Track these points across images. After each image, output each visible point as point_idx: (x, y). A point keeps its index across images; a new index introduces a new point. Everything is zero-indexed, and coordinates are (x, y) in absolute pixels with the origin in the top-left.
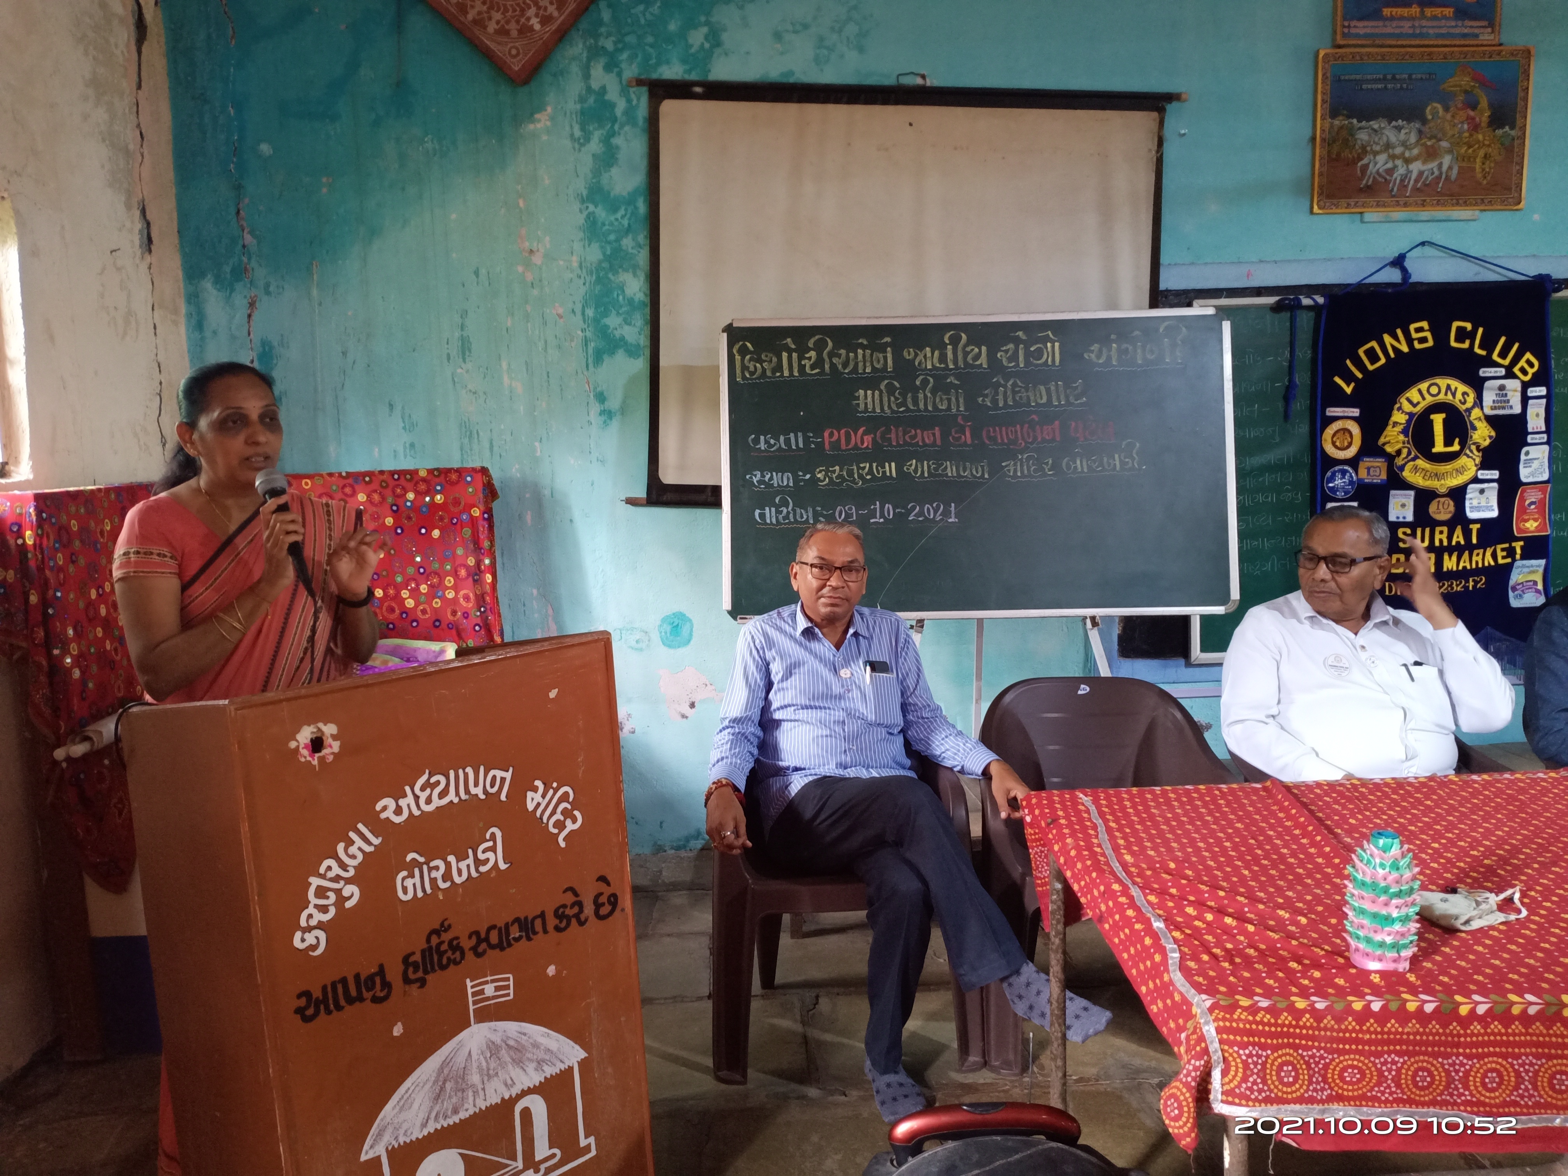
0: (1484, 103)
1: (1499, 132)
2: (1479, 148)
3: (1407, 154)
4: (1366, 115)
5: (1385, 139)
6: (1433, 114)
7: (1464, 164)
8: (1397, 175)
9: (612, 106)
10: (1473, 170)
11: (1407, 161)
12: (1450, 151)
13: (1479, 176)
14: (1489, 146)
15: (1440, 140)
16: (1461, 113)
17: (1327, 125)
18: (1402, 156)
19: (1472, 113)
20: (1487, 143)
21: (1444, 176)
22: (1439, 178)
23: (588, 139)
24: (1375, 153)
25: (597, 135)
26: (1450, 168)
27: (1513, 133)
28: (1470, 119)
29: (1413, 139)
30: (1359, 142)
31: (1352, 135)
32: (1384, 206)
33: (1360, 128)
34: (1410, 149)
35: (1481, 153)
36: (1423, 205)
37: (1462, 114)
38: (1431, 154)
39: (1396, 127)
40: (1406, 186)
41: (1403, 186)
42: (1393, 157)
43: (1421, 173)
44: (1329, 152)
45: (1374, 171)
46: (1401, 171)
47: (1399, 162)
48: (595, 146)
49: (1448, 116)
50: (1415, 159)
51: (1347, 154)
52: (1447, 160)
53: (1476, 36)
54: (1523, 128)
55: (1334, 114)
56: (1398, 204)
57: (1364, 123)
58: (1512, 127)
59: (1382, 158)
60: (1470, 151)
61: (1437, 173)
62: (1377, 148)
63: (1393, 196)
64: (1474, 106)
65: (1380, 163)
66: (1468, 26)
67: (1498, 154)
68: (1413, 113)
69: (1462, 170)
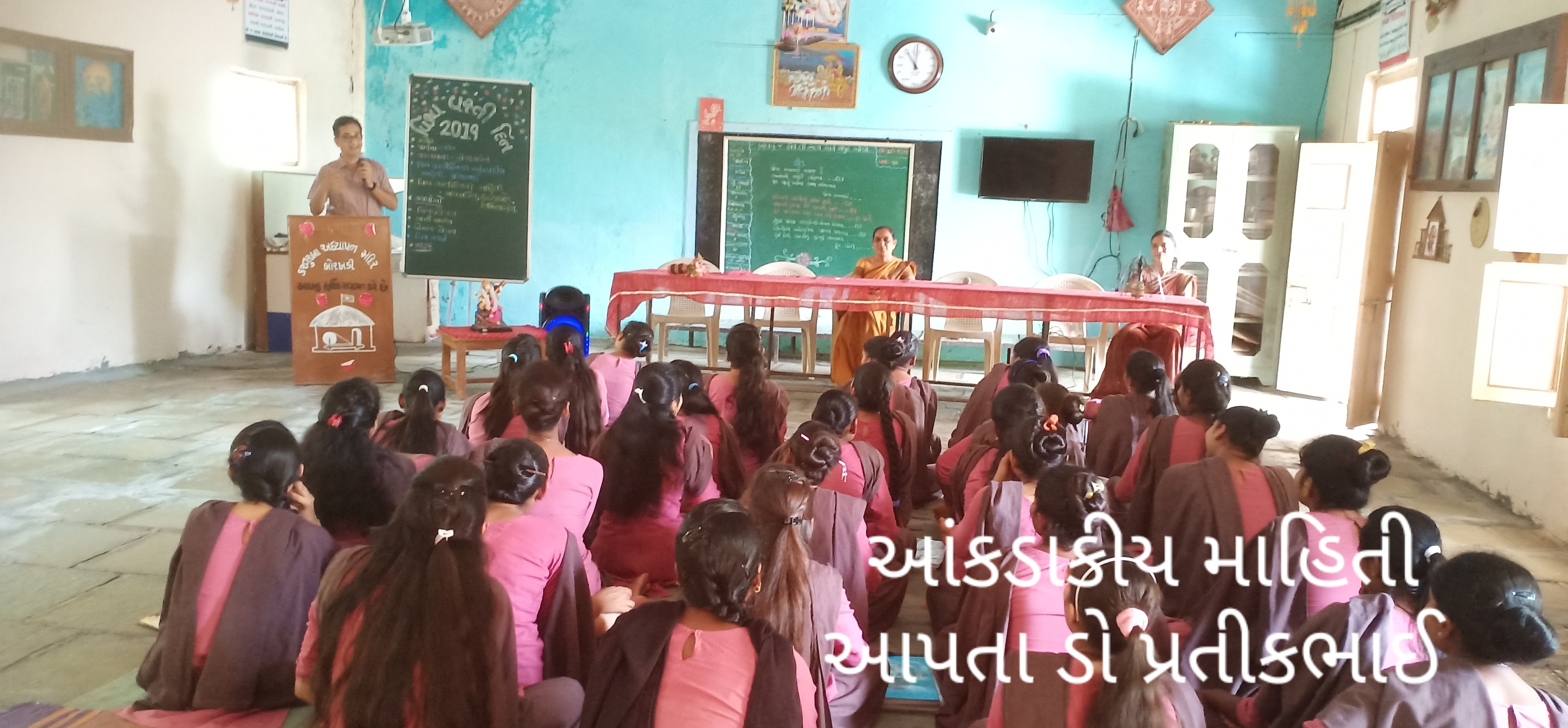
0: (840, 66)
1: (847, 78)
2: (838, 83)
3: (810, 85)
4: (793, 69)
5: (800, 78)
6: (820, 70)
7: (832, 90)
8: (805, 93)
10: (836, 93)
11: (810, 88)
12: (826, 84)
13: (838, 94)
15: (823, 80)
17: (776, 72)
18: (807, 85)
19: (835, 70)
20: (842, 82)
21: (824, 95)
22: (822, 95)
23: (506, 60)
24: (797, 84)
25: (509, 58)
26: (827, 91)
27: (852, 78)
28: (835, 73)
29: (812, 79)
30: (790, 79)
31: (787, 76)
32: (801, 105)
33: (790, 74)
34: (810, 83)
35: (839, 86)
36: (816, 106)
37: (832, 70)
38: (819, 85)
39: (805, 74)
40: (809, 97)
41: (807, 98)
42: (804, 86)
43: (814, 93)
44: (778, 83)
45: (796, 91)
46: (807, 91)
47: (806, 88)
48: (508, 62)
49: (826, 70)
50: (813, 87)
51: (785, 84)
52: (825, 88)
53: (837, 40)
54: (856, 77)
55: (780, 67)
56: (806, 105)
57: (792, 72)
58: (852, 76)
59: (799, 86)
60: (835, 85)
61: (821, 93)
62: (797, 82)
63: (804, 102)
64: (836, 67)
65: (798, 88)
66: (833, 36)
67: (845, 87)
68: (812, 69)
69: (831, 93)
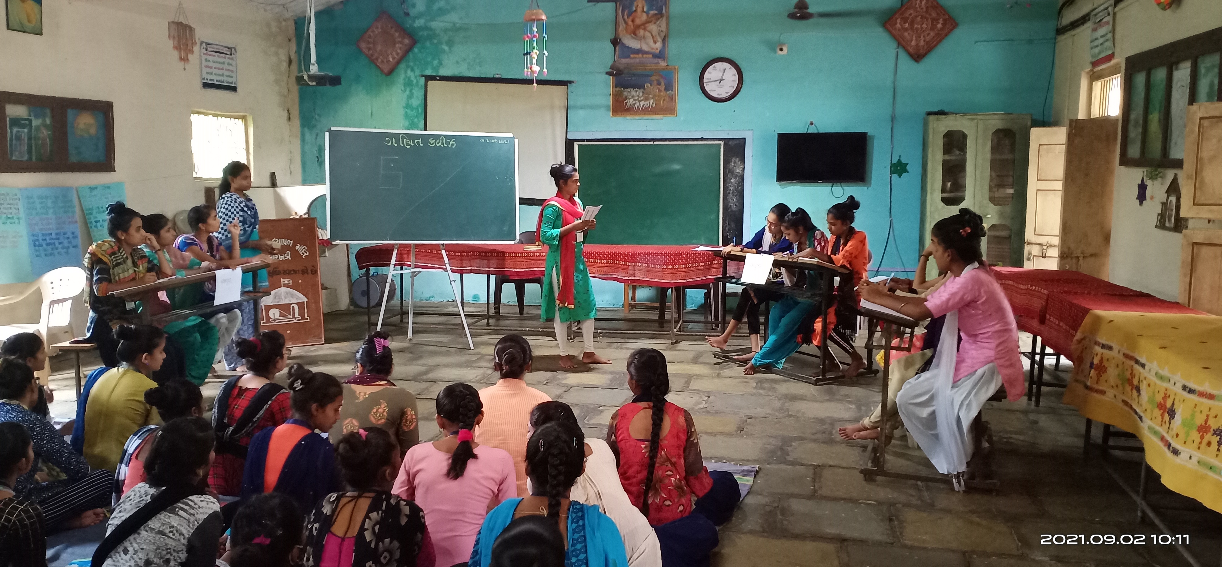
0: (663, 84)
1: (668, 92)
2: (661, 97)
4: (626, 87)
5: (632, 94)
6: (647, 87)
8: (636, 106)
9: (412, 81)
10: (660, 104)
12: (652, 98)
13: (662, 106)
14: (665, 96)
15: (649, 95)
17: (614, 90)
18: (638, 99)
19: (659, 87)
21: (651, 106)
22: (649, 106)
23: (405, 91)
24: (629, 99)
25: (408, 89)
26: (653, 103)
27: (673, 93)
28: (659, 89)
29: (641, 94)
30: (624, 95)
31: (622, 93)
32: (633, 115)
33: (624, 91)
34: (640, 98)
35: (663, 99)
36: (645, 115)
37: (656, 87)
38: (646, 99)
39: (635, 91)
40: (639, 109)
42: (635, 100)
43: (644, 105)
44: (615, 98)
45: (629, 104)
46: (638, 104)
47: (637, 101)
48: (408, 92)
49: (652, 87)
50: (641, 101)
51: (620, 99)
52: (652, 101)
53: (659, 63)
54: (675, 91)
56: (637, 114)
57: (626, 90)
58: (672, 91)
59: (631, 100)
60: (659, 98)
62: (630, 97)
63: (635, 112)
64: (659, 84)
65: (631, 102)
66: (656, 60)
67: (667, 99)
68: (641, 87)
69: (656, 104)
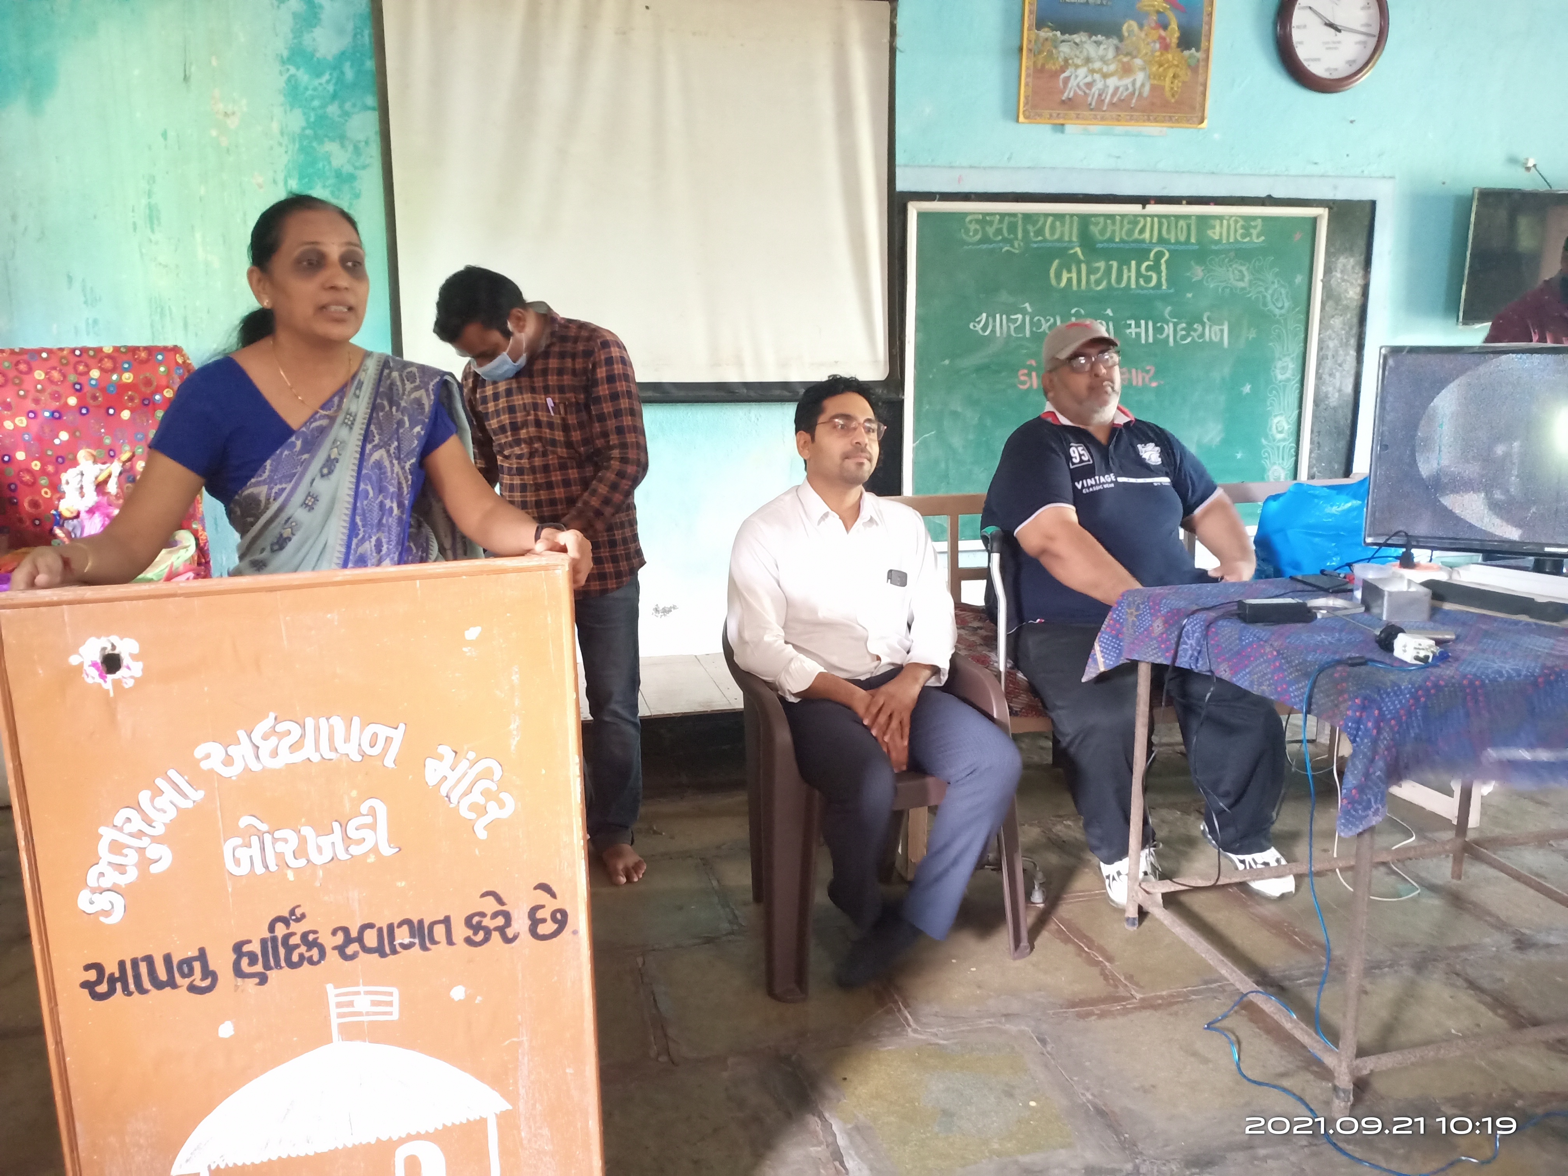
0: (1174, 25)
1: (1186, 53)
2: (1169, 67)
3: (1105, 69)
4: (1068, 27)
5: (1085, 53)
6: (1129, 31)
7: (1155, 82)
8: (1095, 90)
10: (1163, 88)
11: (1105, 76)
12: (1143, 69)
13: (1168, 94)
14: (1177, 66)
15: (1135, 57)
16: (1154, 32)
17: (1032, 35)
18: (1100, 71)
19: (1163, 33)
20: (1176, 63)
21: (1137, 93)
22: (1133, 93)
24: (1077, 67)
26: (1143, 85)
27: (1200, 56)
28: (1162, 39)
29: (1111, 54)
30: (1062, 55)
31: (1056, 47)
32: (1084, 119)
33: (1063, 41)
34: (1108, 65)
35: (1170, 74)
36: (1118, 120)
37: (1155, 34)
38: (1127, 70)
39: (1095, 42)
40: (1103, 101)
41: (1101, 101)
42: (1092, 71)
43: (1117, 89)
44: (1035, 63)
45: (1075, 84)
46: (1099, 85)
49: (1143, 34)
50: (1111, 75)
51: (1050, 66)
52: (1140, 77)
54: (1208, 51)
55: (1040, 25)
56: (1095, 118)
57: (1067, 37)
58: (1198, 50)
59: (1082, 71)
60: (1161, 69)
61: (1131, 89)
62: (1078, 62)
63: (1092, 110)
64: (1165, 27)
65: (1079, 77)
67: (1185, 75)
68: (1111, 30)
69: (1153, 88)
